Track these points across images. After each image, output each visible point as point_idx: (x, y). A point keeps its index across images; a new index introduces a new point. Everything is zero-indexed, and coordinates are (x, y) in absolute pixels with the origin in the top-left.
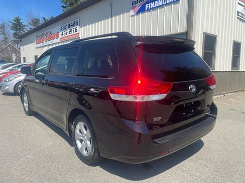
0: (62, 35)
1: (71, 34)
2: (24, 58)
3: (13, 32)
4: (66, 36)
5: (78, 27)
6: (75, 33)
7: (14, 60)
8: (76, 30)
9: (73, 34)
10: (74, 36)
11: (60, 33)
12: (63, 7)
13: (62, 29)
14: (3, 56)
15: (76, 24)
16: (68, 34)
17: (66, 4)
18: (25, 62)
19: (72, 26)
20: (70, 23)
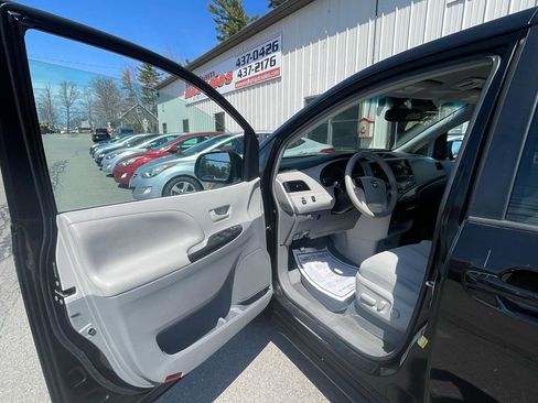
0: (240, 75)
1: (261, 72)
2: (164, 125)
3: (143, 84)
4: (248, 76)
5: (278, 55)
6: (269, 68)
7: (146, 130)
8: (273, 62)
9: (265, 71)
10: (265, 76)
11: (236, 73)
12: (218, 38)
13: (238, 65)
14: (129, 122)
15: (273, 47)
16: (253, 74)
17: (224, 33)
18: (165, 132)
19: (263, 54)
20: (259, 49)
